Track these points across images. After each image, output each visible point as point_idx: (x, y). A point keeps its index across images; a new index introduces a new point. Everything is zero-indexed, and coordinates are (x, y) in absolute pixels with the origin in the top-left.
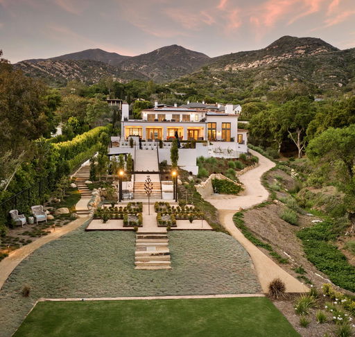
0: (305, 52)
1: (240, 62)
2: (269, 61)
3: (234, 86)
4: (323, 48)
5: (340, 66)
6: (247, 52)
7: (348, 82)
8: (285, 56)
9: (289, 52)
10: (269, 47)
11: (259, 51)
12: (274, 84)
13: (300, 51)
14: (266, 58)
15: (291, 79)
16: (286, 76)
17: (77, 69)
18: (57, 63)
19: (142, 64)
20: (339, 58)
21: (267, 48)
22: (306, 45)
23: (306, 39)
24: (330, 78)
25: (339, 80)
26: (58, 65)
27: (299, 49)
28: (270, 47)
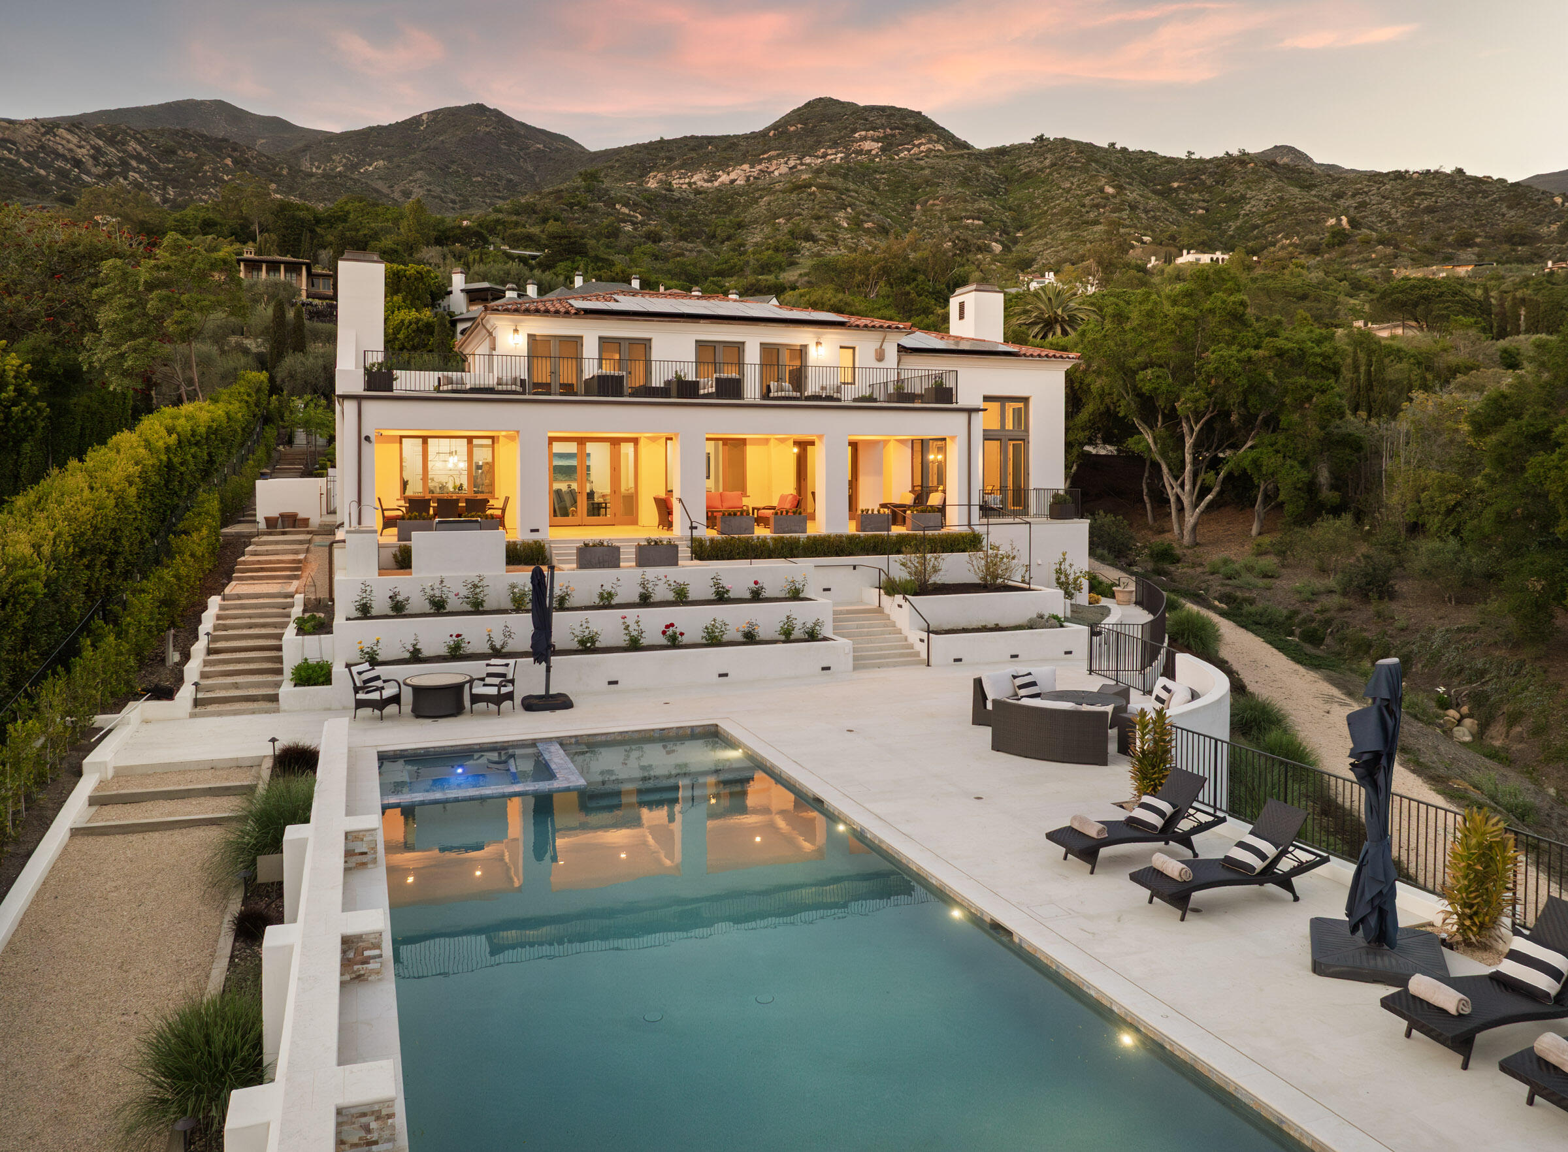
0: (883, 149)
1: (691, 166)
2: (779, 169)
3: (683, 238)
4: (930, 141)
5: (990, 194)
6: (710, 140)
7: (1015, 241)
8: (824, 156)
9: (835, 144)
10: (775, 126)
11: (746, 137)
12: (809, 237)
13: (867, 145)
14: (770, 159)
15: (856, 223)
16: (842, 214)
17: (139, 158)
18: (61, 131)
19: (373, 156)
20: (983, 169)
21: (769, 129)
22: (883, 127)
23: (883, 109)
24: (967, 227)
25: (992, 233)
26: (67, 141)
27: (864, 139)
28: (780, 127)
